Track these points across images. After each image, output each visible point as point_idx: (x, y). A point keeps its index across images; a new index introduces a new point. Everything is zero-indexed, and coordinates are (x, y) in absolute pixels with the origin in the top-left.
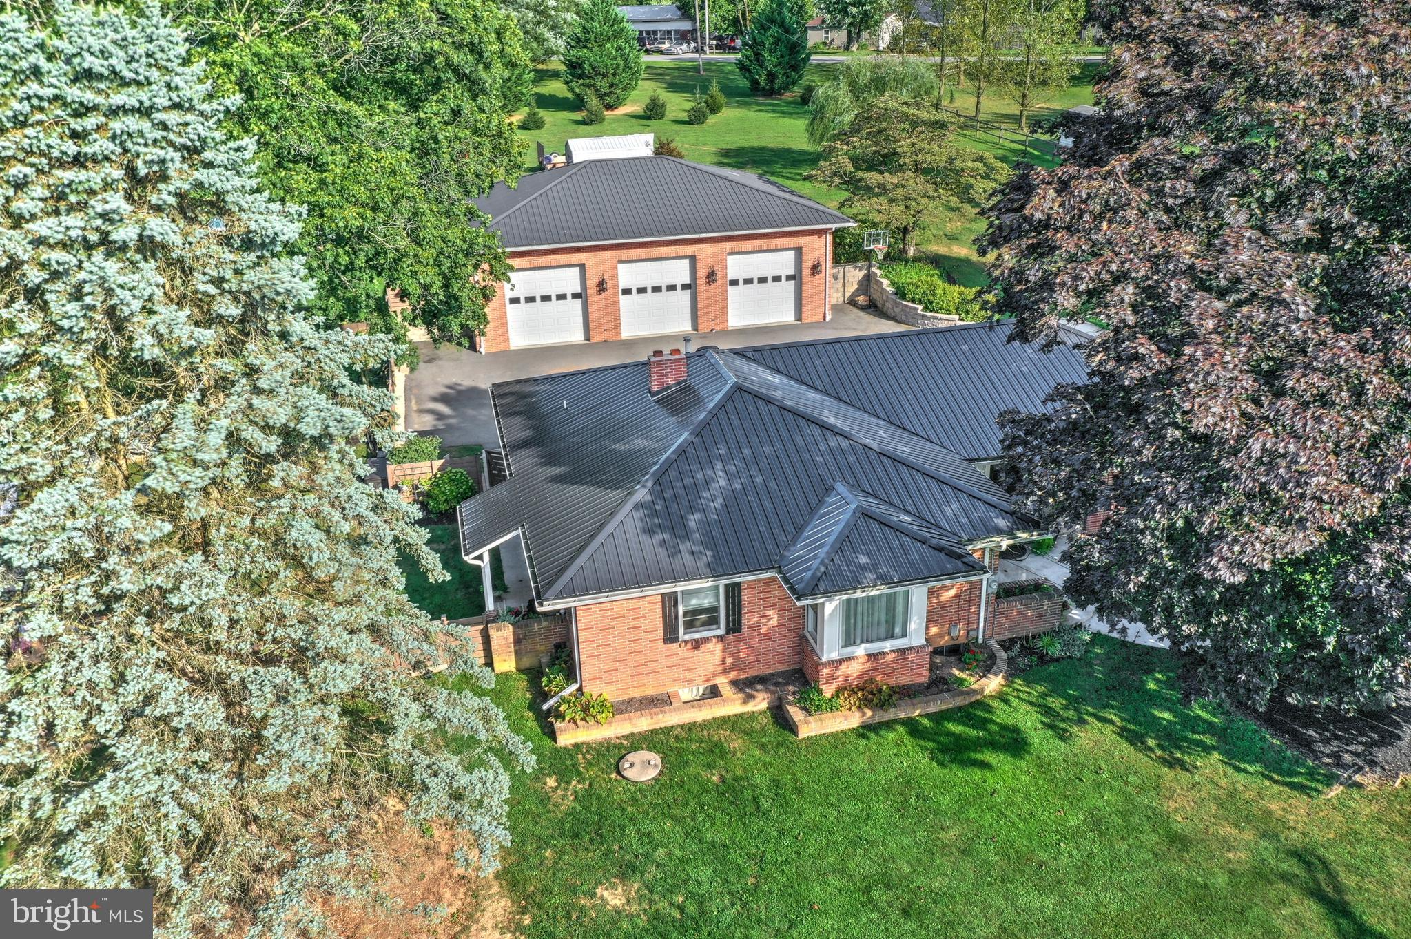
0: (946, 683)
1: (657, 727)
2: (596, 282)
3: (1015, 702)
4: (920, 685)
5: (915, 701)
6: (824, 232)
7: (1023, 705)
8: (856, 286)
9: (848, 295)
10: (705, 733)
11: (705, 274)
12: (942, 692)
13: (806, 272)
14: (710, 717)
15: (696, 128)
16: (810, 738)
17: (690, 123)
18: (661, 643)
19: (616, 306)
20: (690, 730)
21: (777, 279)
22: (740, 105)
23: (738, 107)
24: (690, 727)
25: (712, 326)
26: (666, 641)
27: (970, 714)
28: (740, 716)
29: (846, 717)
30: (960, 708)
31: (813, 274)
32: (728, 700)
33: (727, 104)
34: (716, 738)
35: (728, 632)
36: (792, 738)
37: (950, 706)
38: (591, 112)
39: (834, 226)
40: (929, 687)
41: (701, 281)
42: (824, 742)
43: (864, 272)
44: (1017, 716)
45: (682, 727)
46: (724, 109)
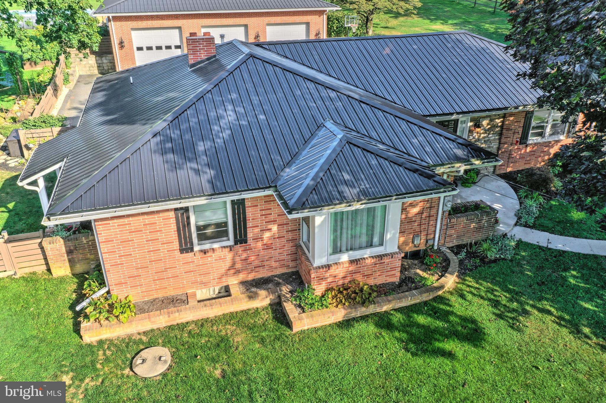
0: (413, 282)
1: (175, 323)
3: (469, 297)
4: (393, 283)
5: (389, 298)
7: (476, 300)
10: (215, 328)
12: (410, 289)
14: (220, 313)
16: (303, 332)
18: (177, 253)
20: (202, 325)
24: (202, 323)
26: (182, 251)
27: (434, 308)
28: (246, 312)
29: (333, 313)
30: (426, 303)
32: (236, 299)
34: (223, 333)
35: (236, 243)
36: (288, 332)
37: (418, 301)
40: (400, 285)
42: (314, 335)
44: (474, 309)
45: (196, 322)
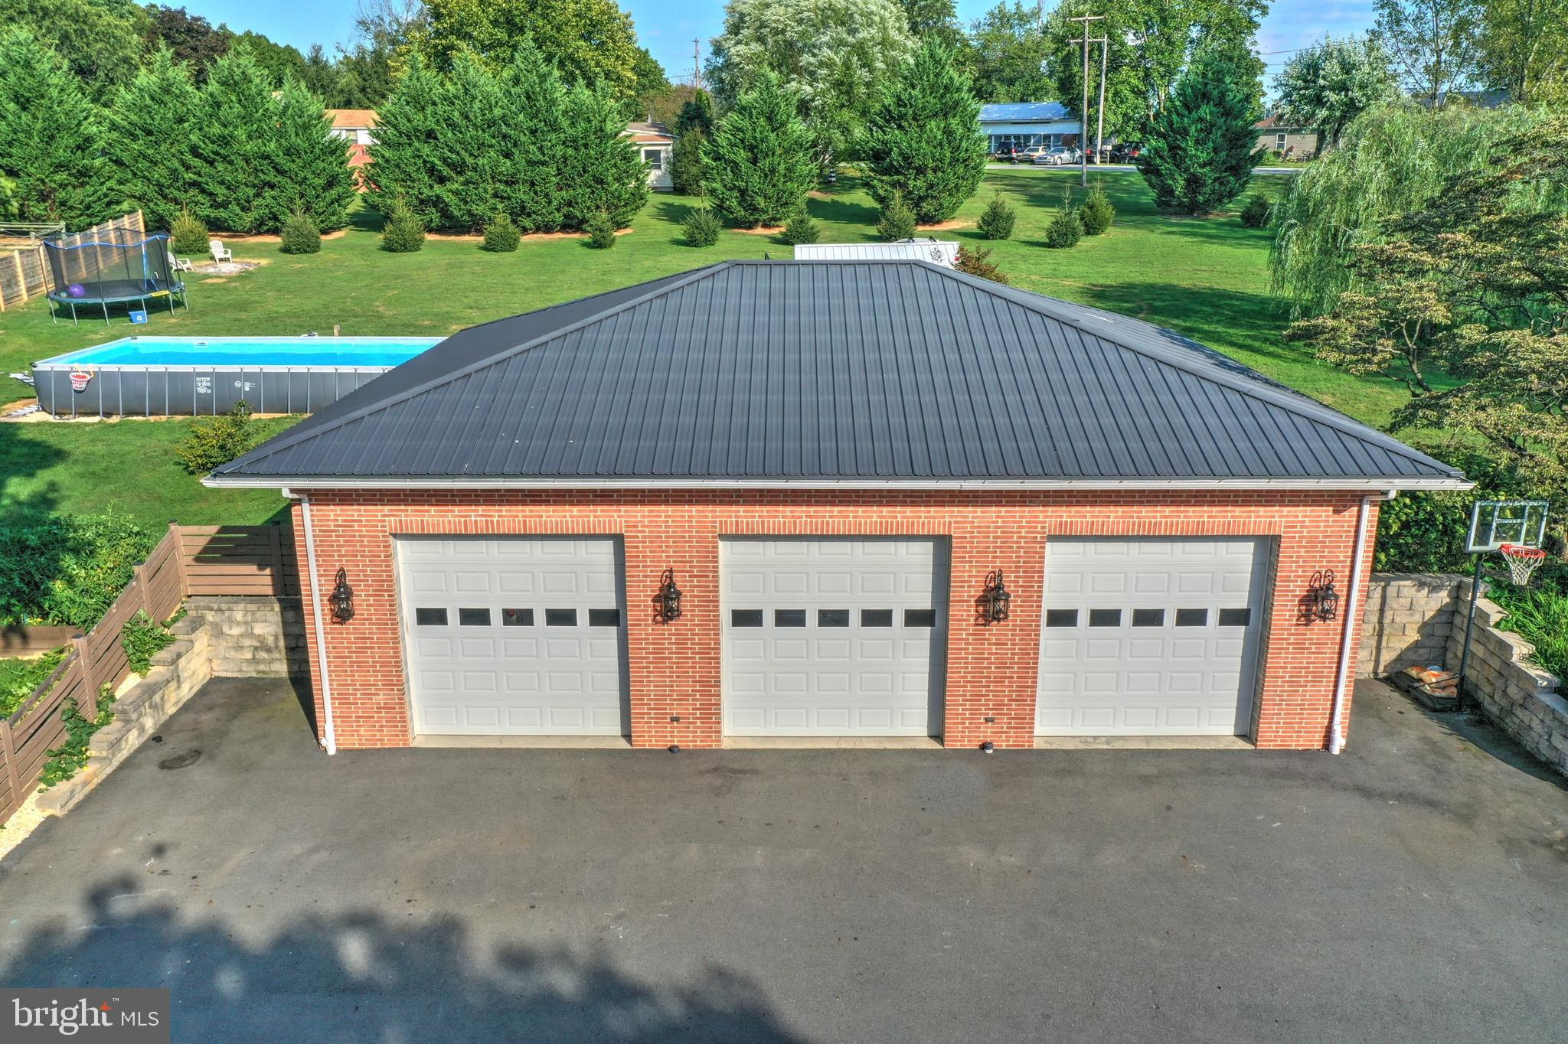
2: (653, 587)
6: (1357, 498)
8: (1413, 636)
9: (1387, 657)
11: (977, 591)
13: (1285, 611)
15: (1060, 253)
17: (1051, 244)
19: (711, 654)
21: (1191, 617)
22: (1136, 225)
23: (1135, 227)
25: (986, 733)
31: (1306, 618)
33: (1115, 224)
38: (892, 224)
39: (1394, 486)
41: (963, 612)
43: (1443, 597)
46: (1109, 229)
